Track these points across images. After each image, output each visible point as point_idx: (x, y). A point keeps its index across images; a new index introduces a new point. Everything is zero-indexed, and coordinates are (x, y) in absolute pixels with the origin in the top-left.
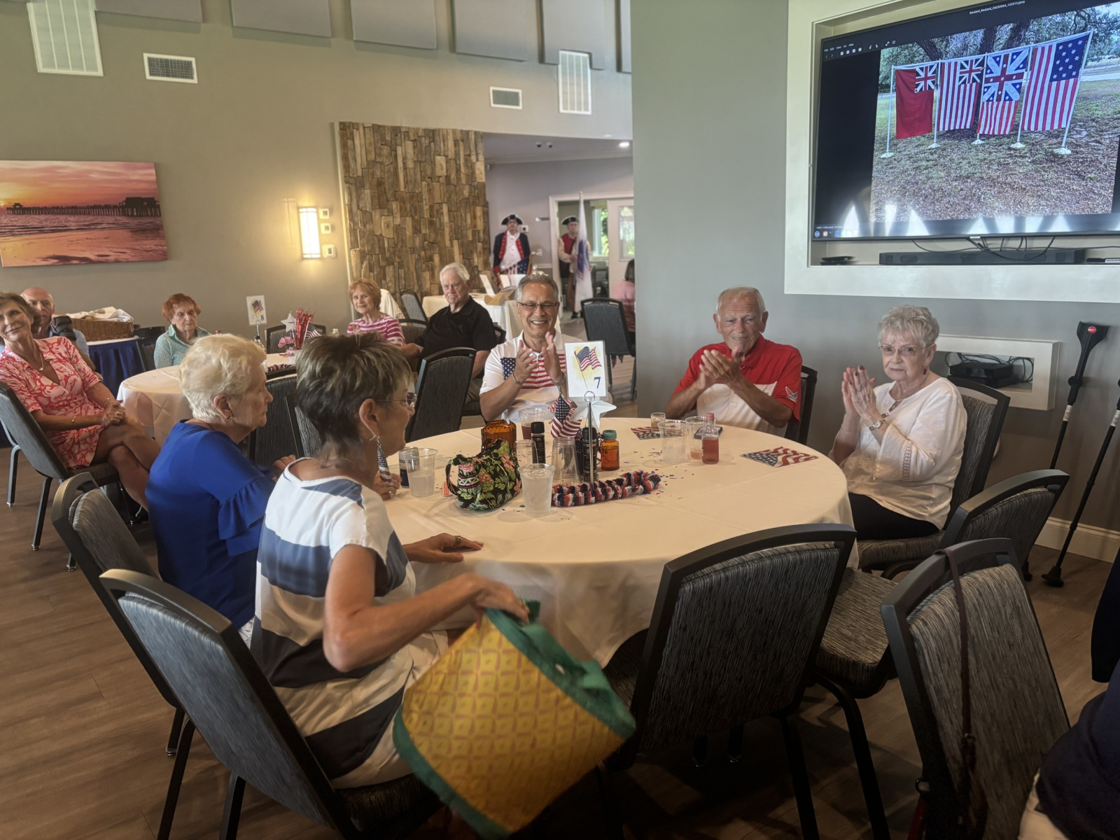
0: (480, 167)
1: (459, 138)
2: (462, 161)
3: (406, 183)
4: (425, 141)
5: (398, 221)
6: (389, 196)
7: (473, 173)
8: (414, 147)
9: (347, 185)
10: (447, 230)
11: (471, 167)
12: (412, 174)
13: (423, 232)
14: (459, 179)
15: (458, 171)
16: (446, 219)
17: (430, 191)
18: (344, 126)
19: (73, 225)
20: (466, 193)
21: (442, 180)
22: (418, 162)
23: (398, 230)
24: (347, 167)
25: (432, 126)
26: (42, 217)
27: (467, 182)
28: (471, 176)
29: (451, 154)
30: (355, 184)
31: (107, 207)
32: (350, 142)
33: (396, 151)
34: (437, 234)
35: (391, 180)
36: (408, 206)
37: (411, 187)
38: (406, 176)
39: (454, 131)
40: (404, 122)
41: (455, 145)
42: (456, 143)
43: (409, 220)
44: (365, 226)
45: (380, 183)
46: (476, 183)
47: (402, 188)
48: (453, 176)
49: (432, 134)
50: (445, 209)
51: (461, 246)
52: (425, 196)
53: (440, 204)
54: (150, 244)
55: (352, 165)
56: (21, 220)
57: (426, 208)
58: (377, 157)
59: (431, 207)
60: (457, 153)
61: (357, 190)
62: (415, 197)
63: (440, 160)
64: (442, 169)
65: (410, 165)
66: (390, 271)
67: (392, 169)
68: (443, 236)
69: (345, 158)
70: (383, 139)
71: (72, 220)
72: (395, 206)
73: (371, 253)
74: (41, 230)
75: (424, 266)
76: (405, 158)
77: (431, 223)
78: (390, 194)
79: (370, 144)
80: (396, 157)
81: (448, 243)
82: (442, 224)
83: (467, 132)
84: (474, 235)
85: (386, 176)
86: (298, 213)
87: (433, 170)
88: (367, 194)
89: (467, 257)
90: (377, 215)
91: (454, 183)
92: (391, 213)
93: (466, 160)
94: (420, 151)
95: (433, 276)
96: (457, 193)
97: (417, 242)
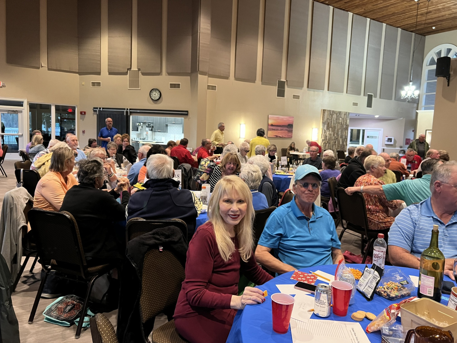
0: (348, 121)
3: (334, 124)
4: (338, 114)
5: (331, 133)
9: (322, 124)
10: (340, 136)
11: (346, 120)
13: (335, 136)
14: (344, 123)
15: (344, 121)
16: (340, 133)
17: (338, 126)
18: (324, 111)
19: (279, 129)
20: (345, 126)
21: (340, 123)
22: (336, 119)
23: (330, 135)
24: (323, 119)
25: (340, 111)
26: (275, 127)
28: (346, 123)
29: (343, 117)
30: (324, 123)
32: (324, 114)
33: (332, 116)
34: (337, 136)
35: (331, 123)
36: (333, 129)
38: (334, 122)
39: (344, 112)
42: (344, 115)
43: (333, 133)
45: (328, 124)
46: (347, 125)
47: (332, 125)
48: (343, 123)
49: (340, 113)
50: (340, 130)
53: (339, 129)
54: (290, 134)
56: (272, 127)
58: (329, 117)
59: (337, 130)
60: (344, 117)
61: (324, 125)
62: (335, 127)
63: (341, 119)
64: (341, 121)
65: (335, 119)
66: (327, 144)
67: (331, 120)
68: (339, 137)
69: (323, 117)
70: (330, 113)
71: (279, 128)
72: (330, 129)
73: (325, 140)
74: (274, 130)
76: (334, 118)
77: (337, 134)
78: (330, 126)
79: (328, 114)
80: (332, 118)
81: (339, 139)
83: (346, 112)
87: (339, 121)
88: (326, 126)
89: (343, 143)
90: (327, 131)
91: (343, 124)
92: (330, 131)
93: (346, 119)
94: (337, 117)
95: (335, 146)
96: (343, 127)
97: (333, 138)
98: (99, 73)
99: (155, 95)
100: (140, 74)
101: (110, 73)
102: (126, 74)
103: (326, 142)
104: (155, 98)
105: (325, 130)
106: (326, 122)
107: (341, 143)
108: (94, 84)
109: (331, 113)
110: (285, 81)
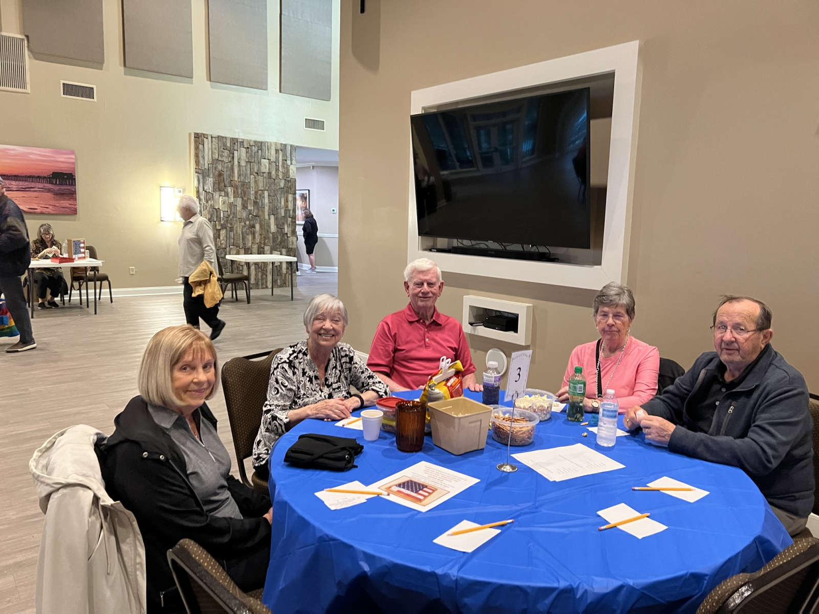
0: (293, 168)
1: (279, 149)
2: (280, 164)
3: (239, 175)
4: (255, 149)
5: (232, 200)
6: (226, 183)
7: (288, 171)
8: (247, 152)
9: (197, 174)
10: (267, 208)
11: (286, 168)
12: (244, 169)
13: (249, 208)
14: (277, 175)
15: (277, 170)
16: (266, 201)
18: (197, 136)
20: (282, 184)
21: (265, 175)
22: (248, 162)
23: (232, 206)
24: (197, 162)
25: (260, 139)
27: (283, 178)
28: (286, 174)
29: (273, 159)
30: (202, 174)
31: (39, 177)
32: (201, 146)
33: (233, 154)
34: (259, 210)
35: (228, 173)
36: (240, 191)
37: (242, 178)
38: (239, 170)
39: (276, 144)
40: (241, 136)
41: (276, 153)
42: (277, 151)
43: (240, 199)
44: (207, 202)
45: (220, 175)
46: (289, 179)
47: (236, 179)
48: (273, 173)
49: (260, 145)
50: (266, 193)
51: (276, 219)
52: (252, 184)
53: (262, 191)
55: (201, 161)
57: (253, 192)
58: (219, 157)
59: (256, 193)
60: (277, 158)
61: (204, 178)
62: (245, 185)
63: (265, 162)
64: (266, 168)
65: (243, 163)
66: (223, 232)
67: (230, 166)
68: (263, 212)
69: (197, 156)
70: (225, 145)
72: (229, 189)
75: (248, 231)
76: (239, 159)
77: (255, 203)
79: (215, 148)
80: (233, 158)
81: (267, 217)
82: (263, 204)
83: (285, 145)
84: (286, 213)
85: (225, 170)
86: (160, 190)
87: (259, 169)
88: (210, 181)
89: (280, 227)
90: (216, 195)
91: (274, 177)
92: (227, 195)
93: (283, 164)
94: (250, 155)
95: (254, 238)
96: (274, 184)
97: (244, 215)
105: (207, 192)
106: (212, 170)
107: (273, 228)
109: (228, 145)
110: (23, 37)
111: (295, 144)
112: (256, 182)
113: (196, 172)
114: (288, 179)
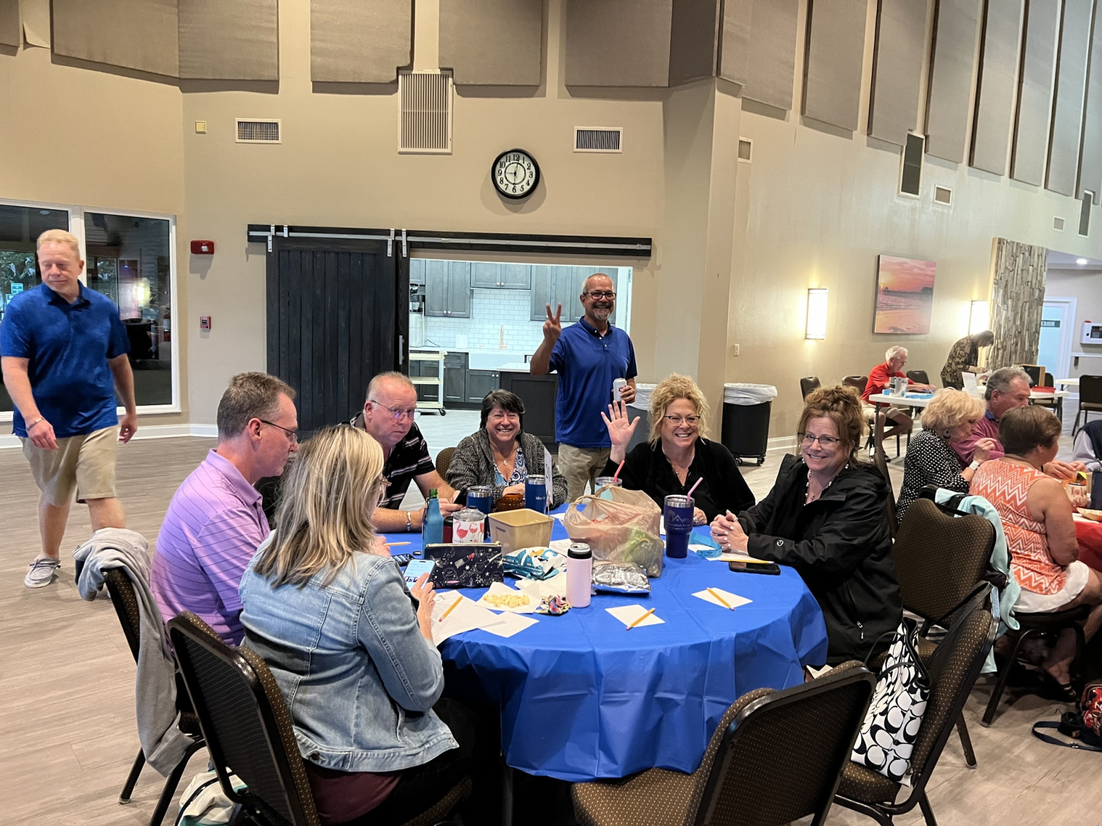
0: (1045, 274)
1: (1040, 253)
2: (1039, 271)
3: (1016, 285)
4: (1027, 254)
6: (1009, 295)
7: (1042, 280)
8: (1023, 259)
9: (995, 286)
10: (1026, 322)
11: (1042, 276)
13: (1017, 323)
14: (1036, 284)
15: (1036, 278)
16: (1027, 314)
18: (1000, 241)
20: (1037, 294)
21: (1029, 284)
22: (1023, 270)
24: (996, 271)
25: (1032, 244)
26: (892, 297)
27: (1038, 288)
28: (1040, 282)
29: (1035, 265)
30: (997, 284)
31: (916, 293)
32: (1000, 253)
33: (1016, 261)
34: (1021, 325)
35: (1011, 283)
36: (1014, 303)
37: (1017, 288)
38: (1017, 280)
39: (1039, 247)
40: (1022, 242)
42: (1038, 255)
43: (1013, 313)
45: (1007, 285)
47: (1014, 290)
48: (1034, 282)
49: (1030, 250)
50: (1028, 304)
52: (1021, 297)
53: (1026, 302)
55: (999, 270)
56: (886, 299)
57: (1021, 305)
58: (1009, 264)
59: (1023, 305)
60: (1038, 265)
62: (1018, 296)
63: (1031, 269)
64: (1030, 276)
65: (1020, 272)
66: (1001, 352)
68: (1023, 327)
69: (997, 264)
70: (1013, 251)
71: (903, 302)
74: (891, 307)
76: (1018, 267)
77: (1021, 317)
78: (1009, 293)
79: (1008, 255)
80: (1015, 265)
81: (1025, 333)
82: (1024, 318)
83: (1042, 248)
86: (972, 304)
87: (1027, 278)
88: (1001, 291)
89: (1031, 346)
90: (1002, 308)
91: (1033, 287)
92: (1007, 309)
93: (1041, 270)
94: (1024, 262)
96: (1033, 294)
97: (1013, 331)
98: (270, 86)
99: (517, 177)
100: (451, 89)
101: (320, 86)
102: (390, 88)
103: (1000, 346)
104: (514, 189)
105: (998, 306)
106: (1003, 280)
108: (247, 129)
109: (1015, 251)
110: (923, 137)
111: (1050, 248)
112: (1024, 292)
113: (995, 284)
114: (1041, 288)
